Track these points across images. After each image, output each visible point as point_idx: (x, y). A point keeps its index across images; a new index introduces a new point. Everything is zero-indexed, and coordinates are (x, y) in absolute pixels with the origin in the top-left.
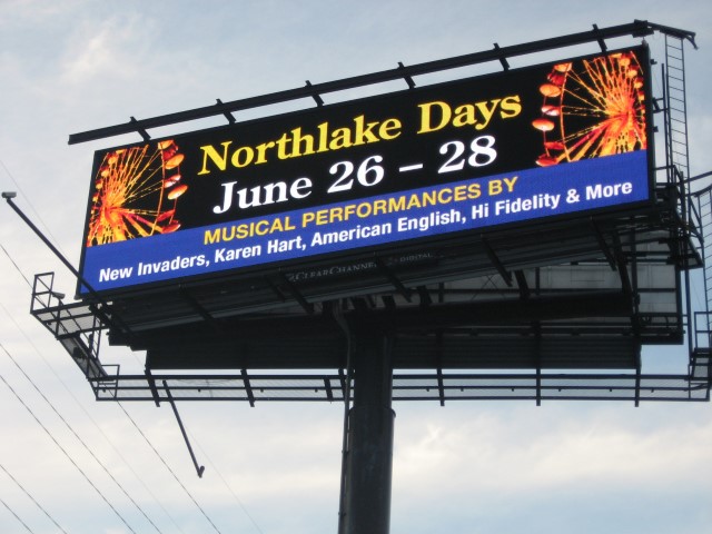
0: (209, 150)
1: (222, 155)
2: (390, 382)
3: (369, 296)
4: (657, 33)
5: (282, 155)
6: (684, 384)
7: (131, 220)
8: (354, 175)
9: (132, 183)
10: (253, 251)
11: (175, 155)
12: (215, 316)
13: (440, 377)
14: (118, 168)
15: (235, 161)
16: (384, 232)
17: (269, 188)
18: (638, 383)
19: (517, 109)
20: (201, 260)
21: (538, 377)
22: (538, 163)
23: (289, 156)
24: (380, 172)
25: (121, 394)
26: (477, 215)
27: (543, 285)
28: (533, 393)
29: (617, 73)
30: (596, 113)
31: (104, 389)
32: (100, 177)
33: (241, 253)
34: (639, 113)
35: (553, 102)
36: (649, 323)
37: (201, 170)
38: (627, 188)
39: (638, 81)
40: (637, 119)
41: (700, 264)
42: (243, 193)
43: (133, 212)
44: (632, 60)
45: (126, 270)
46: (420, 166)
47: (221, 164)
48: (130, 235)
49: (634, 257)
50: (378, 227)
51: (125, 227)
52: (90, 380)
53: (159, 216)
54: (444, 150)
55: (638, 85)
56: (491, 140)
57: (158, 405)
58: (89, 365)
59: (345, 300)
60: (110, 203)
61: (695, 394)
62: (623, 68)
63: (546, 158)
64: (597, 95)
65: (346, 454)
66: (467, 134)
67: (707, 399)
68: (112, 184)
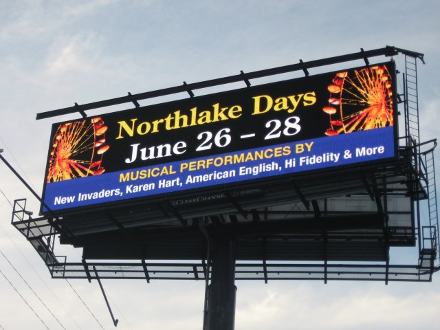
0: (123, 124)
1: (131, 127)
2: (234, 269)
3: (221, 215)
4: (400, 54)
5: (168, 127)
6: (416, 271)
7: (74, 167)
8: (212, 140)
9: (75, 144)
10: (150, 187)
11: (102, 127)
12: (126, 227)
13: (265, 265)
14: (66, 135)
15: (139, 131)
16: (230, 176)
17: (160, 148)
18: (387, 270)
19: (314, 100)
20: (118, 192)
21: (326, 266)
22: (326, 133)
23: (173, 128)
24: (229, 139)
25: (67, 274)
26: (289, 165)
27: (329, 209)
28: (322, 276)
29: (376, 79)
30: (362, 103)
31: (57, 271)
32: (55, 140)
33: (142, 188)
34: (389, 103)
35: (336, 96)
36: (394, 233)
37: (118, 136)
38: (381, 150)
39: (389, 83)
40: (387, 107)
41: (426, 197)
42: (144, 151)
43: (75, 161)
44: (385, 71)
45: (71, 197)
46: (253, 135)
47: (131, 133)
48: (74, 176)
49: (385, 192)
50: (227, 172)
51: (71, 171)
52: (48, 266)
53: (92, 165)
54: (268, 125)
55: (388, 86)
56: (298, 119)
57: (90, 281)
58: (47, 256)
59: (206, 217)
60: (61, 157)
61: (422, 277)
62: (379, 75)
63: (331, 131)
64: (363, 92)
65: (206, 313)
66: (282, 115)
67: (430, 280)
68: (63, 144)
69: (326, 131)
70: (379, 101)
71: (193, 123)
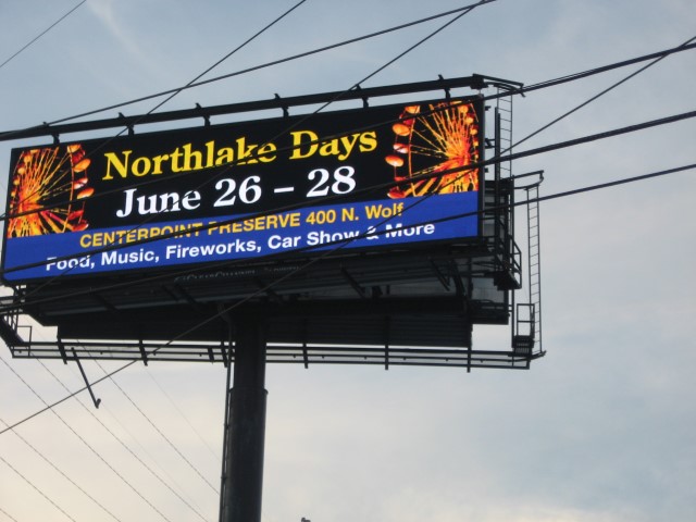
0: (112, 157)
1: (123, 163)
5: (175, 168)
6: (508, 357)
7: (45, 217)
8: (236, 192)
9: (45, 182)
11: (82, 159)
12: (118, 307)
13: (305, 348)
14: (33, 167)
15: (135, 170)
17: (164, 198)
18: (469, 356)
19: (373, 144)
21: (387, 350)
22: (389, 195)
23: (181, 169)
24: (258, 191)
25: (33, 353)
28: (383, 360)
29: (457, 119)
30: (438, 154)
31: (20, 351)
32: (17, 173)
34: (473, 156)
35: (403, 141)
37: (105, 175)
39: (474, 128)
42: (141, 200)
44: (470, 108)
46: (291, 189)
47: (123, 172)
48: (45, 230)
51: (40, 223)
53: (70, 216)
54: (311, 176)
55: (473, 132)
56: (351, 171)
57: (65, 363)
60: (26, 200)
61: (517, 364)
62: (462, 114)
63: (396, 191)
64: (440, 138)
65: (227, 427)
66: (331, 163)
67: (527, 367)
68: (28, 181)
69: (389, 192)
70: (460, 154)
71: (210, 164)
